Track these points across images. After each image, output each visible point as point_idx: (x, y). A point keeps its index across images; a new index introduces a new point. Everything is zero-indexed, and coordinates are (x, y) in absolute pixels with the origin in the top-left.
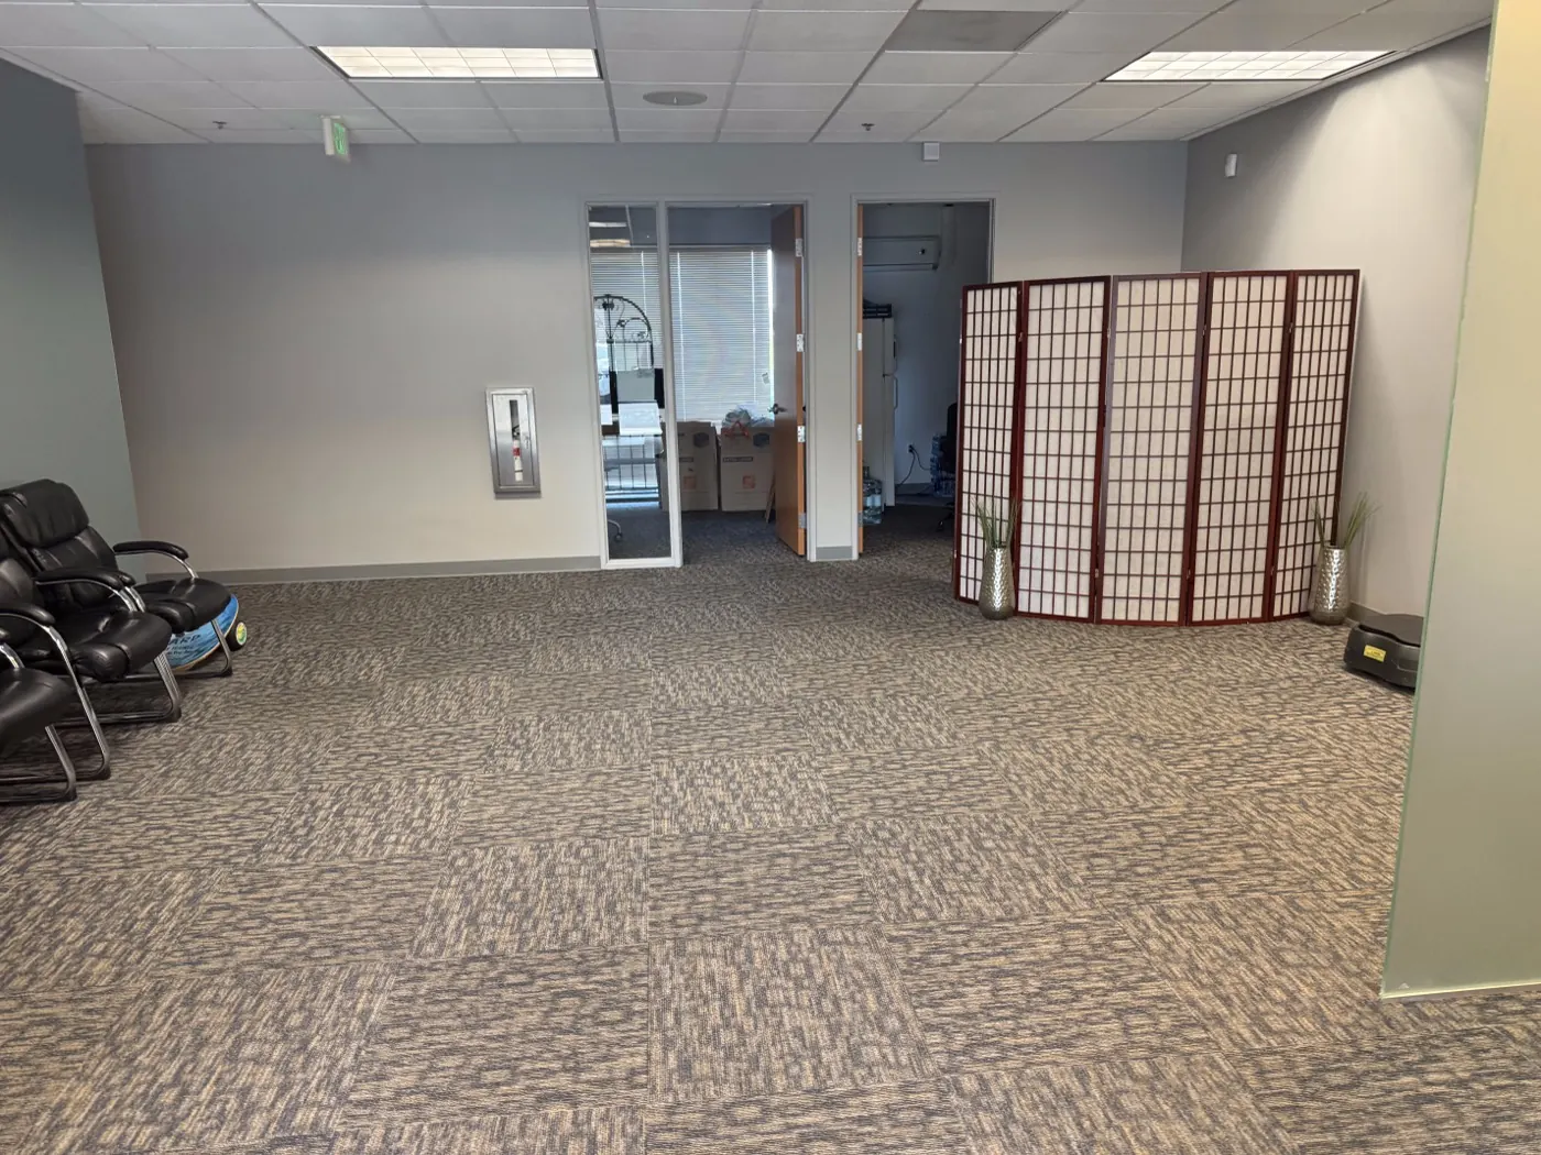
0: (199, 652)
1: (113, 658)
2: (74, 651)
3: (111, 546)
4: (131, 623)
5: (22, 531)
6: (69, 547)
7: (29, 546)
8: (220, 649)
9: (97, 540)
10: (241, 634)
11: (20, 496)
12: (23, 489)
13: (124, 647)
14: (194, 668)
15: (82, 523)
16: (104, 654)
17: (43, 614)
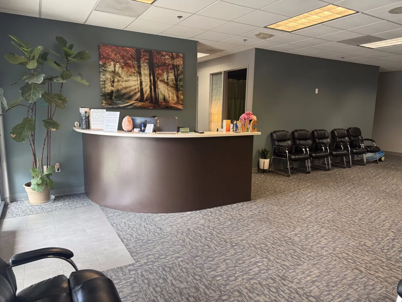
0: (374, 159)
1: (356, 151)
2: (351, 149)
3: (364, 139)
4: (361, 148)
5: (351, 134)
6: (357, 138)
7: (351, 136)
8: (377, 160)
9: (362, 137)
10: (383, 159)
11: (352, 129)
12: (352, 128)
13: (358, 151)
14: (373, 161)
15: (360, 135)
16: (355, 151)
17: (348, 144)
